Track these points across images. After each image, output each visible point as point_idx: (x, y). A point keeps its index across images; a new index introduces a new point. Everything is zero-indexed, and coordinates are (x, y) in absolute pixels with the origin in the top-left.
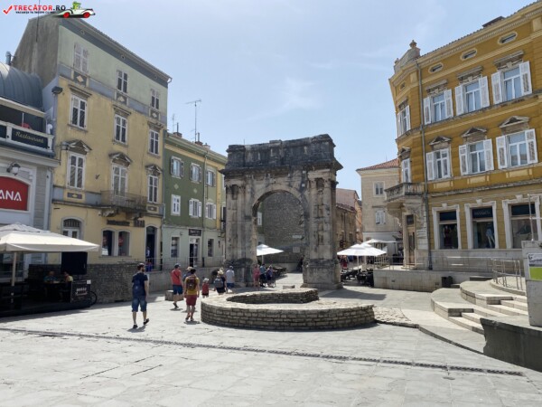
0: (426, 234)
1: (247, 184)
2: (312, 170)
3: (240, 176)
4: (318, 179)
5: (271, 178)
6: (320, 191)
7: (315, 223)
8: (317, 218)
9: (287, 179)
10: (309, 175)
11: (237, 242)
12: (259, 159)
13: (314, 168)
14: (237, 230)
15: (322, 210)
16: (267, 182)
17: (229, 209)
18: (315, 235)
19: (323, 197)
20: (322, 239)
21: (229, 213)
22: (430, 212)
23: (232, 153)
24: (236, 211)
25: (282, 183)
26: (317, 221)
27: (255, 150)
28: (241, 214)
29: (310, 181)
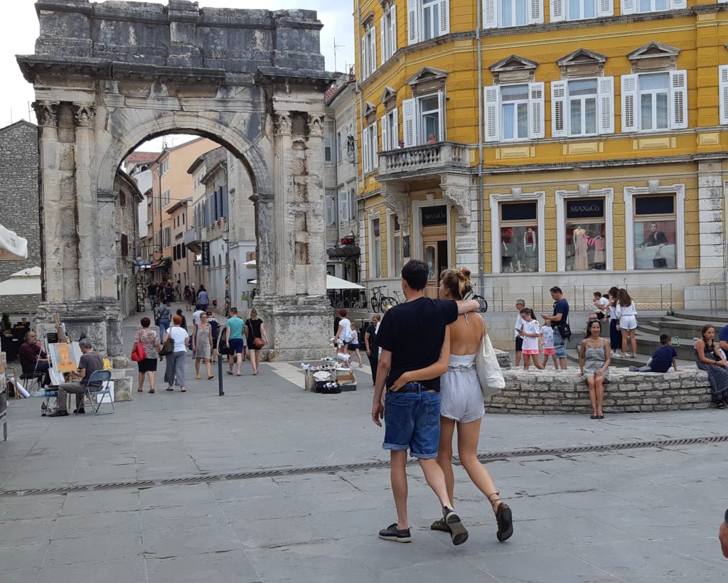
0: (475, 246)
1: (101, 103)
2: (284, 91)
3: (84, 81)
4: (294, 114)
5: (170, 96)
6: (296, 142)
7: (290, 214)
8: (294, 203)
9: (214, 104)
10: (276, 101)
11: (78, 256)
12: (132, 41)
13: (287, 86)
14: (77, 222)
15: (305, 186)
16: (160, 106)
17: (52, 167)
18: (290, 243)
19: (306, 156)
20: (301, 253)
21: (53, 178)
22: (486, 202)
23: (53, 14)
24: (69, 174)
25: (200, 114)
26: (294, 211)
27: (119, 17)
28: (90, 183)
29: (279, 116)
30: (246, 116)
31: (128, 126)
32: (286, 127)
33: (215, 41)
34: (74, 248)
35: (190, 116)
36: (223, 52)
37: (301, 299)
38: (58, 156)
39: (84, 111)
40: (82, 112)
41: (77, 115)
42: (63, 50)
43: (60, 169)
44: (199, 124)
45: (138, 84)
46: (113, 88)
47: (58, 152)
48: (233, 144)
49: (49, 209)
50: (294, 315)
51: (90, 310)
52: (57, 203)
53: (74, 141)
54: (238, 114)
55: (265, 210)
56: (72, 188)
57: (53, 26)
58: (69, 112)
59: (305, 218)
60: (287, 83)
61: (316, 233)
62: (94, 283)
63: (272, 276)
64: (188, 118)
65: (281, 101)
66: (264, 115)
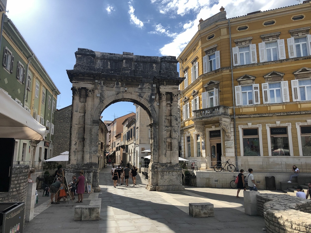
0: (233, 145)
1: (97, 89)
2: (164, 84)
3: (91, 80)
4: (167, 93)
5: (122, 87)
6: (168, 104)
7: (165, 130)
8: (166, 126)
9: (138, 89)
10: (161, 88)
11: (84, 146)
12: (109, 67)
13: (165, 83)
14: (84, 133)
15: (171, 120)
16: (118, 90)
17: (76, 111)
18: (165, 142)
19: (171, 109)
20: (169, 146)
21: (77, 116)
22: (237, 128)
23: (81, 56)
24: (83, 114)
25: (132, 93)
26: (167, 129)
27: (105, 58)
28: (90, 118)
29: (162, 94)
30: (149, 94)
31: (106, 97)
32: (164, 98)
33: (139, 67)
34: (82, 143)
36: (142, 71)
37: (169, 165)
38: (79, 108)
39: (90, 91)
41: (87, 92)
42: (84, 69)
43: (80, 112)
44: (132, 97)
45: (110, 82)
46: (101, 83)
47: (79, 106)
48: (144, 104)
49: (74, 127)
50: (166, 171)
51: (86, 168)
52: (77, 125)
53: (86, 102)
54: (146, 93)
55: (155, 129)
56: (84, 120)
57: (81, 60)
58: (85, 91)
59: (171, 132)
60: (165, 81)
61: (175, 138)
62: (89, 157)
64: (128, 95)
65: (163, 88)
66: (156, 94)
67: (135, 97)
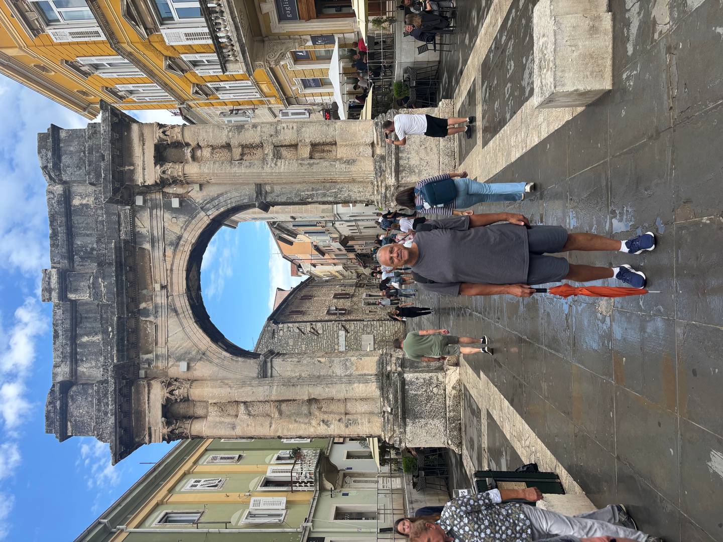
1: (164, 372)
2: (131, 172)
3: (138, 393)
5: (152, 299)
6: (194, 158)
7: (276, 165)
8: (264, 160)
10: (145, 182)
11: (331, 399)
13: (127, 168)
14: (294, 400)
15: (243, 147)
16: (163, 310)
17: (234, 427)
18: (311, 165)
19: (208, 146)
20: (323, 151)
21: (245, 425)
23: (71, 422)
24: (242, 407)
25: (169, 267)
26: (272, 160)
27: (71, 353)
28: (250, 388)
29: (161, 178)
30: (167, 216)
31: (187, 344)
32: (174, 170)
33: (89, 249)
34: (322, 403)
35: (171, 279)
36: (99, 241)
37: (379, 151)
38: (223, 419)
39: (171, 393)
40: (173, 395)
41: (176, 399)
42: (106, 413)
43: (237, 416)
44: (181, 268)
45: (142, 334)
46: (147, 359)
47: (218, 419)
48: (200, 231)
49: (280, 431)
50: (398, 159)
51: (391, 390)
52: (273, 422)
53: (205, 401)
54: (166, 224)
55: (274, 194)
58: (176, 406)
59: (282, 146)
60: (122, 169)
61: (298, 133)
63: (351, 186)
64: (175, 280)
65: (144, 175)
66: (165, 194)
67: (181, 261)
